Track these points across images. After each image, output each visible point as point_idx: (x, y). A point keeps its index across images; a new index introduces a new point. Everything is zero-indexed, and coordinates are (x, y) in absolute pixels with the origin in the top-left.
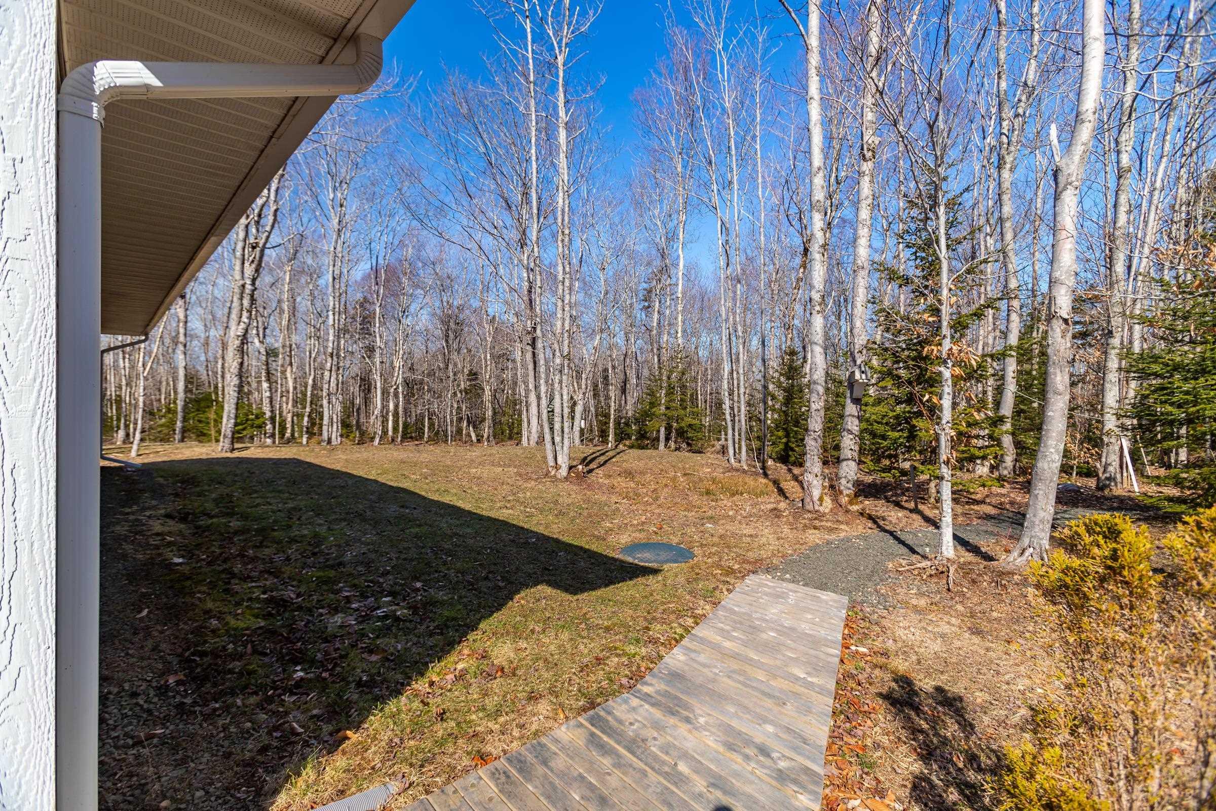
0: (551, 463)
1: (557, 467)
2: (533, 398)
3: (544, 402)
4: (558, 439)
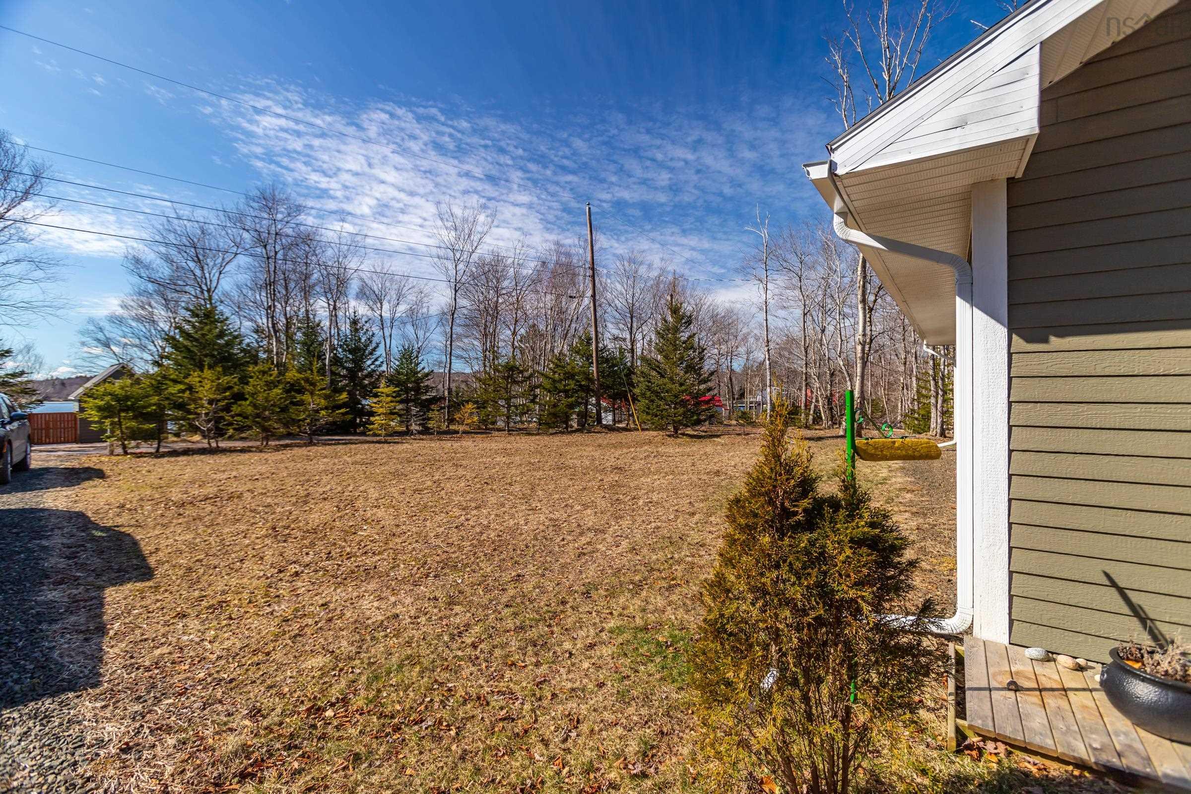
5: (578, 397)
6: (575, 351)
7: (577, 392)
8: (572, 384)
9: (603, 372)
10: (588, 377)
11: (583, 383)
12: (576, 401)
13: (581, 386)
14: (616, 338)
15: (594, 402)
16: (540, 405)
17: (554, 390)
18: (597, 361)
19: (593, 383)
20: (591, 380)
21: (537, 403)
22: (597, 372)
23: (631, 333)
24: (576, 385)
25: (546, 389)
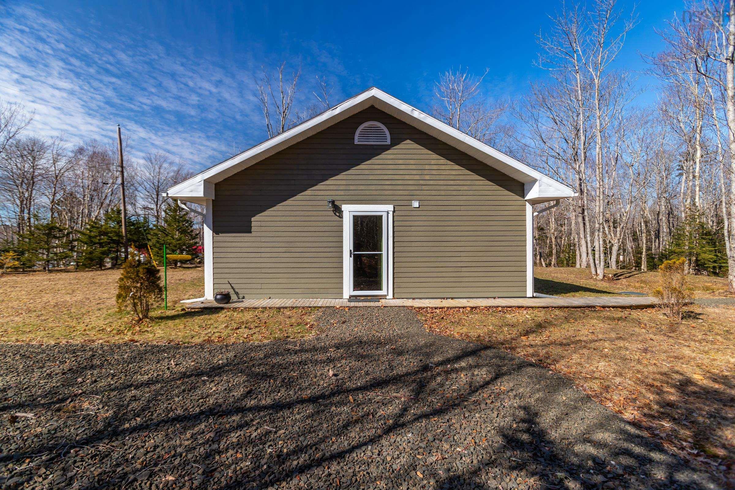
0: (594, 272)
1: (597, 274)
2: (583, 242)
3: (589, 245)
4: (597, 262)
5: (110, 247)
6: (108, 218)
7: (109, 243)
8: (104, 238)
9: (130, 231)
10: (118, 234)
11: (114, 238)
12: (108, 250)
13: (112, 240)
14: (145, 208)
15: (123, 250)
16: (78, 252)
17: (90, 241)
18: (125, 224)
19: (123, 239)
20: (120, 236)
21: (75, 251)
22: (126, 232)
23: (157, 205)
24: (108, 239)
25: (82, 242)
